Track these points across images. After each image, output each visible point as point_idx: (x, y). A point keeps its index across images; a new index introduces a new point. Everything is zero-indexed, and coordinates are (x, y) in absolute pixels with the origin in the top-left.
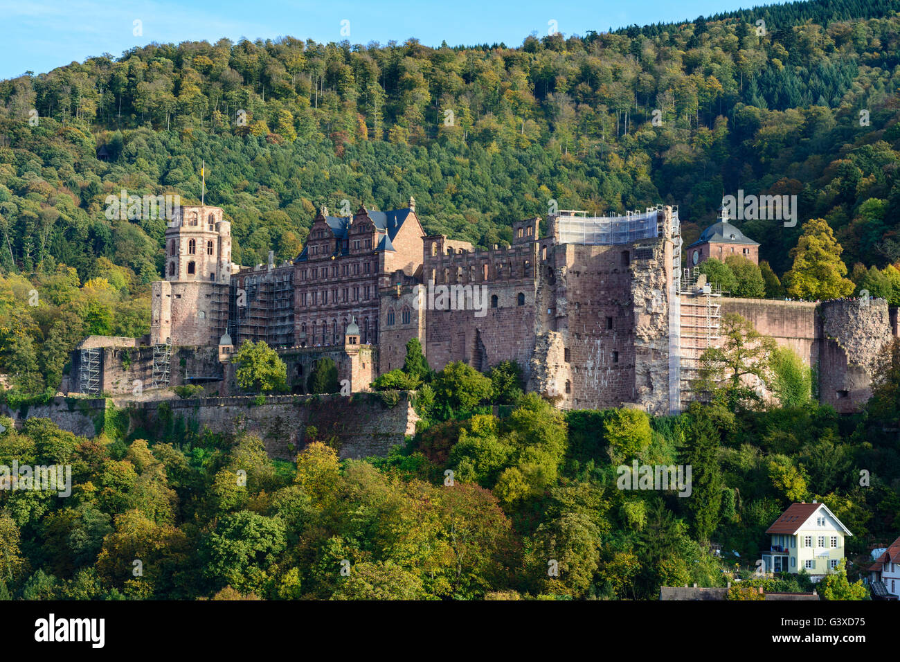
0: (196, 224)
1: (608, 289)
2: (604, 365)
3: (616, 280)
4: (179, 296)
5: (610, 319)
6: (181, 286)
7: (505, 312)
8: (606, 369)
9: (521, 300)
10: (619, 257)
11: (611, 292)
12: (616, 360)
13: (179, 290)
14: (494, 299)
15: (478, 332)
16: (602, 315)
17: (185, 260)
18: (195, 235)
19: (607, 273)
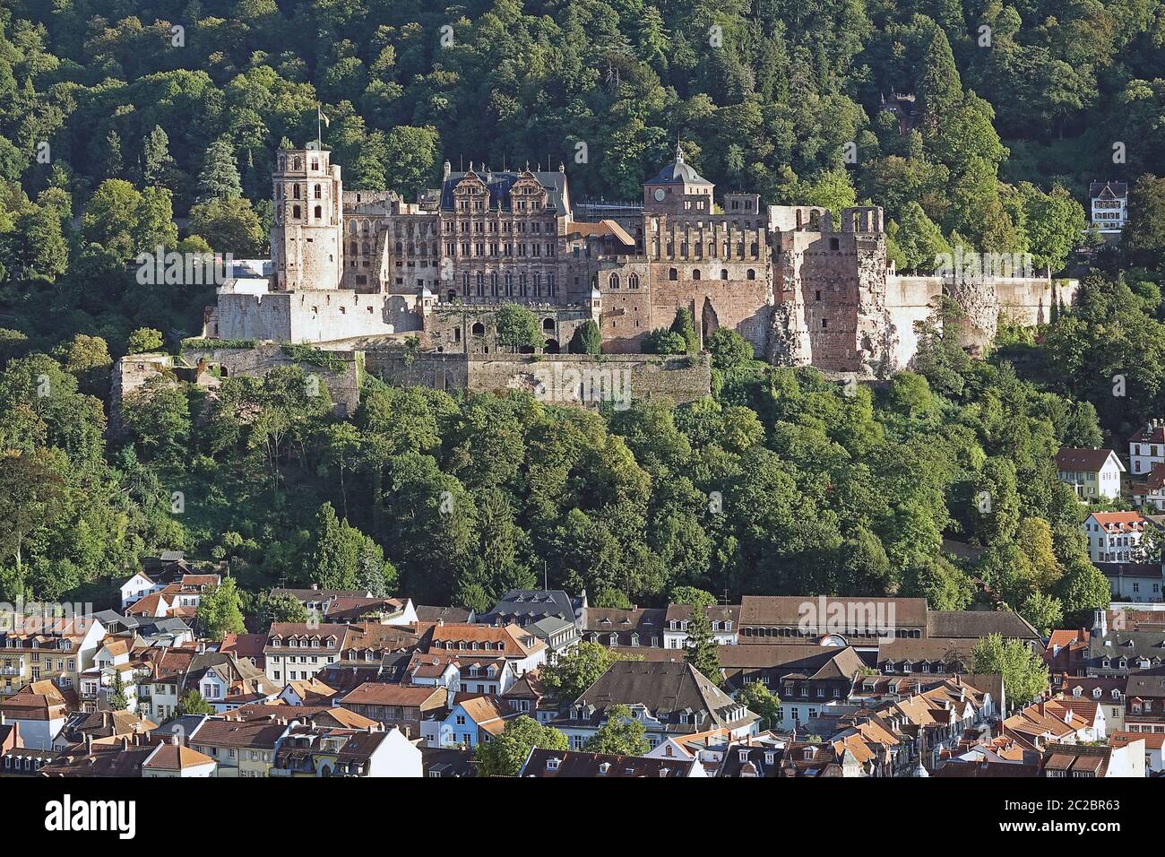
0: (317, 169)
1: (817, 268)
2: (815, 330)
3: (824, 261)
4: (310, 240)
5: (818, 293)
6: (312, 230)
7: (735, 285)
8: (817, 332)
9: (751, 274)
10: (828, 244)
11: (821, 270)
12: (825, 325)
13: (311, 234)
14: (725, 272)
15: (707, 298)
16: (813, 289)
17: (312, 204)
18: (321, 180)
19: (816, 254)
